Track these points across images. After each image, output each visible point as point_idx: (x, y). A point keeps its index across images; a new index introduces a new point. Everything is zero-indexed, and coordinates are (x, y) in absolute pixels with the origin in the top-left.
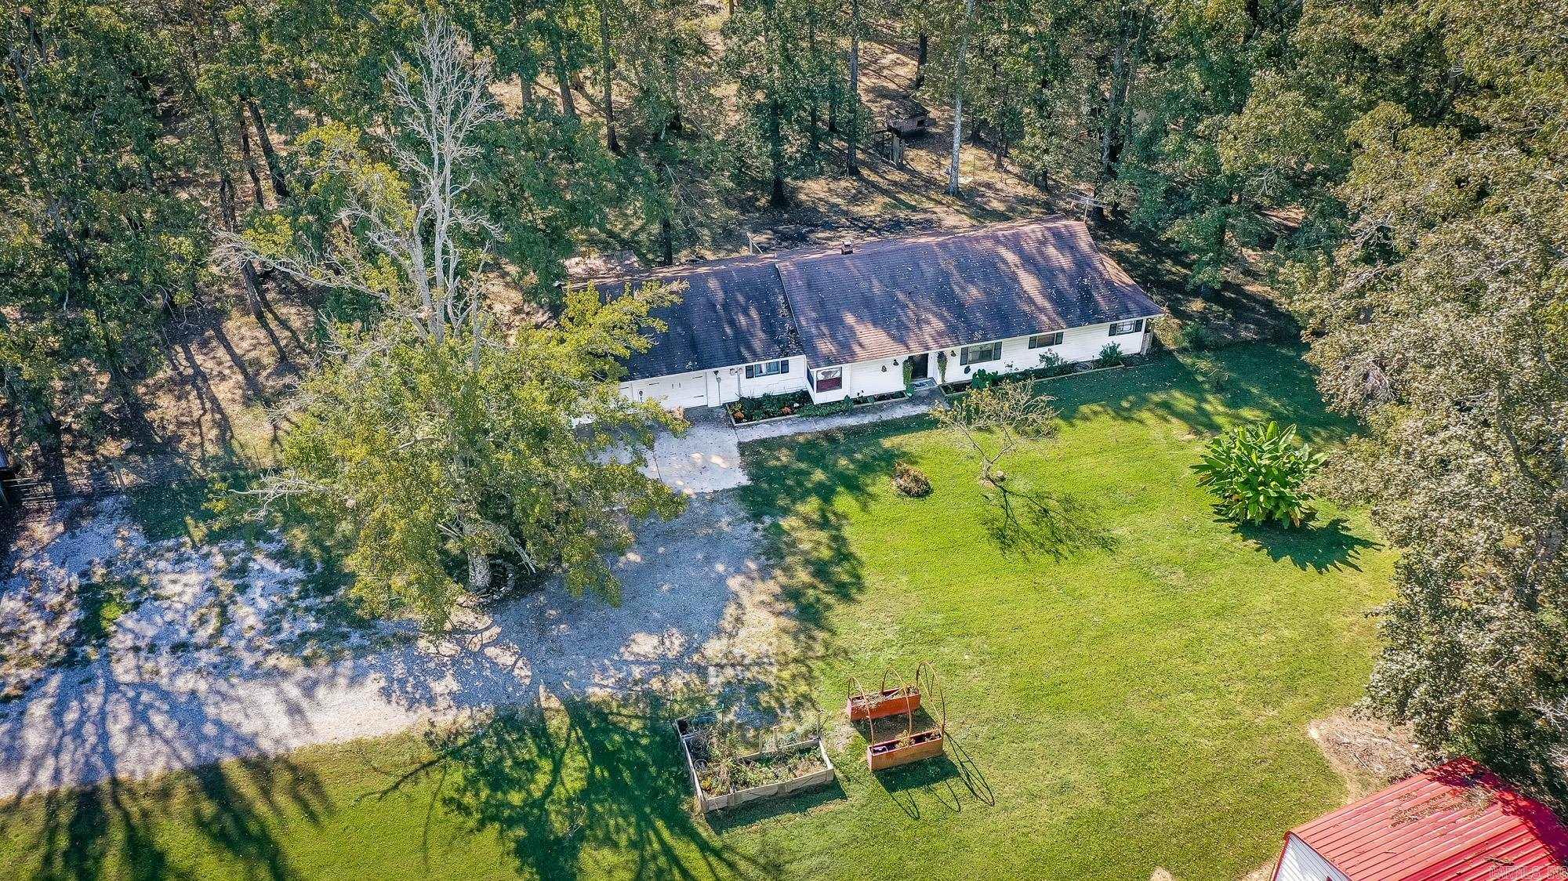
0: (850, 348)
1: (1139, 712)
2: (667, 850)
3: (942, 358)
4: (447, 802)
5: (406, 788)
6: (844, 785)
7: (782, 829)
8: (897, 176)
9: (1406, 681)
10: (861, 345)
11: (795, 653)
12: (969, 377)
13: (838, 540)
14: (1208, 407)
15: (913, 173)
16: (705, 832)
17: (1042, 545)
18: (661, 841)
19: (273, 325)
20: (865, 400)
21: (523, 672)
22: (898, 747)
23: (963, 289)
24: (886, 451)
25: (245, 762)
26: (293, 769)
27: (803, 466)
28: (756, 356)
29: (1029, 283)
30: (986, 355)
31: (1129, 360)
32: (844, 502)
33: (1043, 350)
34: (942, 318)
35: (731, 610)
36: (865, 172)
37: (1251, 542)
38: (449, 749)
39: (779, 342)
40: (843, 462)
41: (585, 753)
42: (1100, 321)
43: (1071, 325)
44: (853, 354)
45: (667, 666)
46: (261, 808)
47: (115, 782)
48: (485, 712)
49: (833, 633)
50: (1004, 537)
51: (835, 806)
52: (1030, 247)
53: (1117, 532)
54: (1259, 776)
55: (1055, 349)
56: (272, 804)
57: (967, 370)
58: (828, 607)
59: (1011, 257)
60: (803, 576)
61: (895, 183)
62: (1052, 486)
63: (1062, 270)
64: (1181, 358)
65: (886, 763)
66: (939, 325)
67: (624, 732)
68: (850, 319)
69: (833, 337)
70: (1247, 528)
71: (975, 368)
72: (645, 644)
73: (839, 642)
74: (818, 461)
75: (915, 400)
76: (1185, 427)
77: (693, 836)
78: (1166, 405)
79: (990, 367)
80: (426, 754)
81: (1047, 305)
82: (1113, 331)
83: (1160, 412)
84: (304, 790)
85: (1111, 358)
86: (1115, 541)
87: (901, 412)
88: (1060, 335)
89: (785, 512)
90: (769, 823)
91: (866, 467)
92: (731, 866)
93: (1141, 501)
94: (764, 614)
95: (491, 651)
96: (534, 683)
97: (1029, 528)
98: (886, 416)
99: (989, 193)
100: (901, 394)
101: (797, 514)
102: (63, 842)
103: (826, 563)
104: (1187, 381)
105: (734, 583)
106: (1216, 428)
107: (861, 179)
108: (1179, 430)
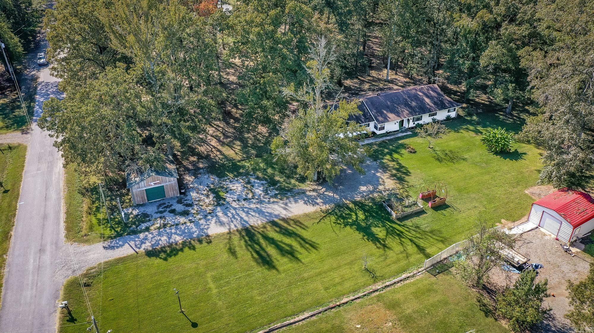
0: (386, 119)
1: (487, 192)
2: (391, 227)
3: (408, 120)
4: (335, 223)
5: (322, 221)
6: (425, 211)
7: (416, 220)
8: (369, 78)
9: (551, 171)
10: (389, 118)
11: (401, 187)
12: (414, 125)
13: (398, 163)
14: (478, 128)
15: (373, 77)
16: (399, 223)
17: (449, 161)
18: (389, 225)
19: (215, 126)
20: (390, 132)
21: (336, 196)
22: (436, 201)
23: (411, 103)
24: (401, 144)
25: (280, 220)
26: (293, 220)
27: (381, 149)
28: (363, 122)
29: (427, 100)
30: (418, 119)
31: (453, 119)
32: (396, 156)
33: (432, 117)
34: (407, 110)
35: (380, 180)
36: (359, 77)
37: (498, 156)
38: (328, 213)
39: (368, 118)
40: (391, 147)
41: (361, 211)
42: (446, 109)
43: (440, 110)
44: (388, 120)
45: (372, 192)
46: (291, 228)
47: (251, 226)
48: (333, 205)
49: (408, 182)
50: (439, 160)
51: (425, 215)
52: (426, 91)
53: (465, 157)
54: (517, 201)
55: (435, 117)
56: (292, 227)
57: (414, 124)
58: (404, 177)
59: (420, 94)
60: (394, 172)
61: (369, 80)
62: (445, 148)
63: (435, 97)
64: (466, 118)
65: (434, 206)
66: (407, 112)
67: (368, 206)
68: (385, 112)
69: (381, 116)
70: (496, 153)
71: (416, 123)
72: (363, 188)
73: (410, 184)
74: (385, 147)
75: (402, 132)
76: (473, 133)
77: (396, 223)
78: (467, 129)
79: (420, 122)
80: (323, 215)
81: (433, 105)
82: (449, 111)
83: (466, 130)
84: (298, 224)
85: (448, 118)
86: (466, 159)
87: (400, 135)
88: (436, 113)
89: (383, 159)
90: (412, 219)
91: (398, 148)
92: (408, 228)
93: (469, 150)
94: (389, 180)
95: (325, 193)
96: (341, 199)
97: (444, 158)
98: (396, 136)
99: (397, 81)
100: (398, 131)
101: (385, 159)
102: (247, 238)
103: (398, 169)
104: (470, 123)
105: (378, 174)
106: (481, 133)
107: (359, 79)
108: (472, 134)
